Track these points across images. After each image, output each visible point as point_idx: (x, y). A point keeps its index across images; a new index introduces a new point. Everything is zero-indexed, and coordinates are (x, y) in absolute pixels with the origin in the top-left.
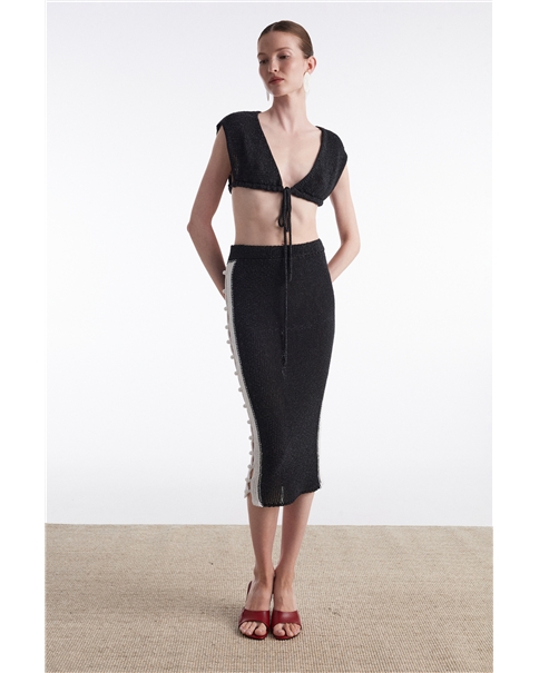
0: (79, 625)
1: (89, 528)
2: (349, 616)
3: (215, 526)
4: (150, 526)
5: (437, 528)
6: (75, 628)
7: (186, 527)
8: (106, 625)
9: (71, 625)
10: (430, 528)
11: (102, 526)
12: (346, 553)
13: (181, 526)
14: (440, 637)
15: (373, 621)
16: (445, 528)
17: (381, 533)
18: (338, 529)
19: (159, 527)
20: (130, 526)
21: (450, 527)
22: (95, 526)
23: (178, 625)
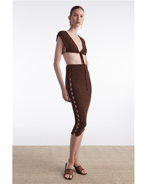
3: (48, 146)
4: (30, 146)
5: (110, 146)
7: (40, 146)
10: (108, 146)
16: (112, 146)
20: (24, 146)
21: (114, 146)
23: (36, 176)
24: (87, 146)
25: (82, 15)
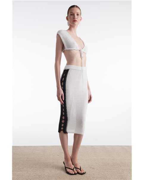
0: (21, 173)
1: (25, 147)
2: (97, 169)
4: (41, 146)
6: (20, 174)
7: (51, 146)
8: (29, 172)
9: (19, 173)
10: (117, 146)
11: (28, 146)
12: (95, 152)
13: (50, 146)
14: (123, 175)
15: (104, 170)
16: (121, 146)
17: (104, 147)
18: (92, 146)
19: (44, 146)
20: (36, 146)
22: (26, 146)
23: (49, 172)
24: (97, 146)
25: (78, 13)
